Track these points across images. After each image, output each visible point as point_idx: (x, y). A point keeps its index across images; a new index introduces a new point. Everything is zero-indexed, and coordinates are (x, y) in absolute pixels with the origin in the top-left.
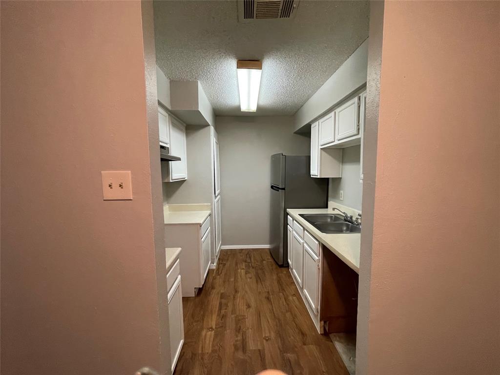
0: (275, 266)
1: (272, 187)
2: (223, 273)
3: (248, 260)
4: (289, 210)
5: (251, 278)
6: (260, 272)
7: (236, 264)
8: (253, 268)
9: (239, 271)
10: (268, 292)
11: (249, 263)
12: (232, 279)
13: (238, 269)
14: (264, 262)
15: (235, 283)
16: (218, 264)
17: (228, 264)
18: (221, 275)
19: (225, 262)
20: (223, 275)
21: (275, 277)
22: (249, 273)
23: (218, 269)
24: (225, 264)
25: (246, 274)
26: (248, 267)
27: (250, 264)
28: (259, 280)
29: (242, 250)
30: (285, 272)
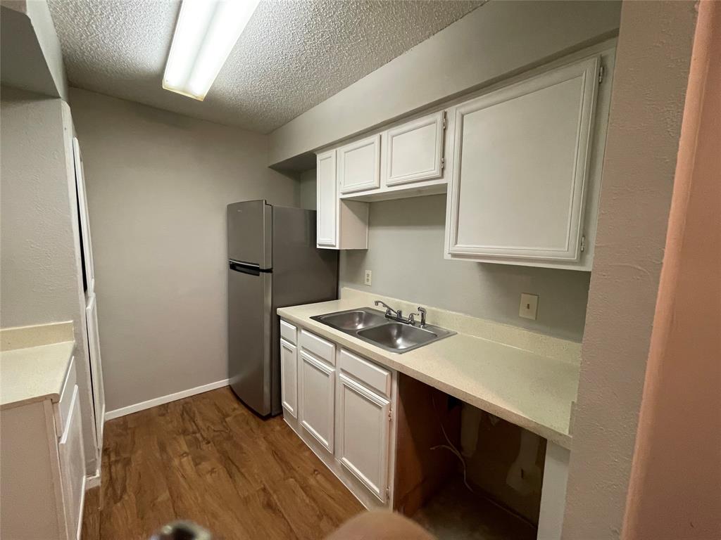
0: (253, 422)
1: (233, 266)
2: (130, 491)
3: (192, 427)
4: (281, 311)
5: (212, 471)
6: (227, 446)
7: (163, 448)
8: (208, 443)
9: (176, 462)
10: (264, 489)
11: (194, 433)
12: (164, 496)
13: (170, 460)
14: (228, 419)
15: (174, 502)
16: (107, 467)
17: (137, 457)
18: (126, 497)
19: (124, 455)
20: (130, 497)
21: (263, 445)
22: (203, 458)
23: (110, 481)
24: (127, 462)
25: (196, 465)
26: (195, 444)
27: (198, 435)
28: (234, 470)
29: (165, 407)
30: (278, 428)
